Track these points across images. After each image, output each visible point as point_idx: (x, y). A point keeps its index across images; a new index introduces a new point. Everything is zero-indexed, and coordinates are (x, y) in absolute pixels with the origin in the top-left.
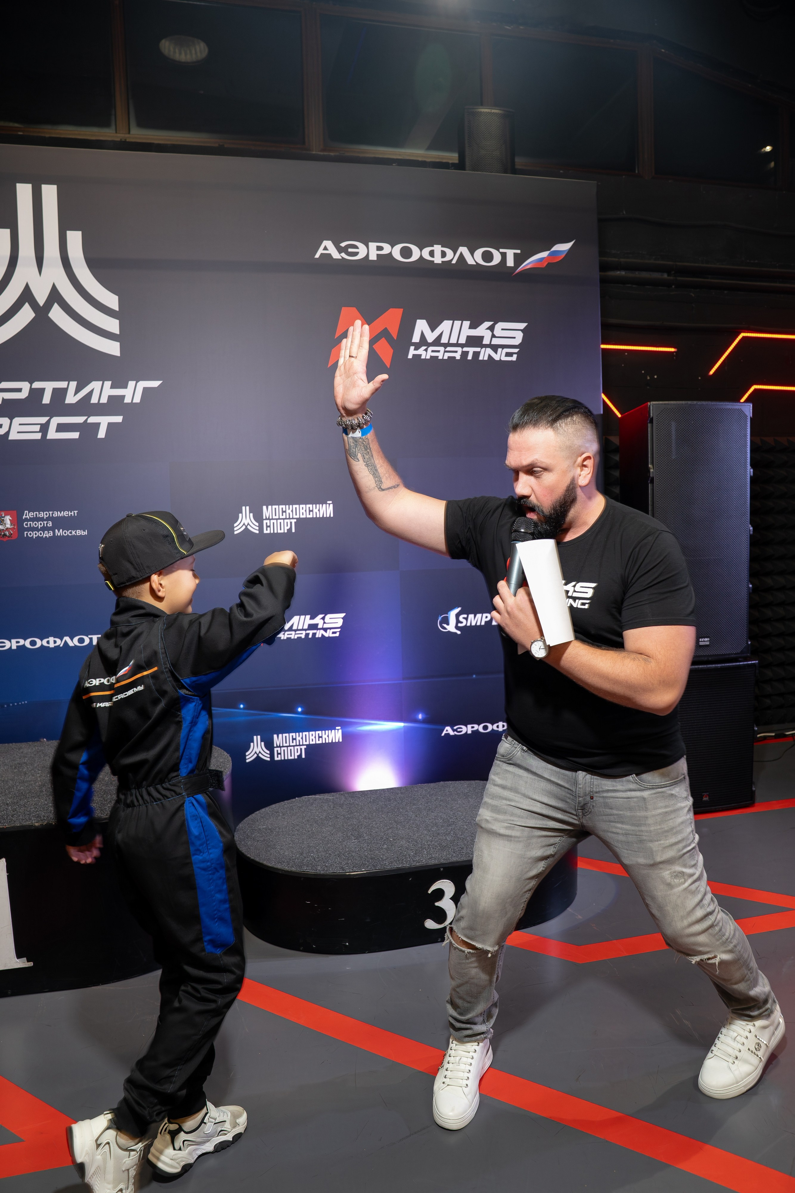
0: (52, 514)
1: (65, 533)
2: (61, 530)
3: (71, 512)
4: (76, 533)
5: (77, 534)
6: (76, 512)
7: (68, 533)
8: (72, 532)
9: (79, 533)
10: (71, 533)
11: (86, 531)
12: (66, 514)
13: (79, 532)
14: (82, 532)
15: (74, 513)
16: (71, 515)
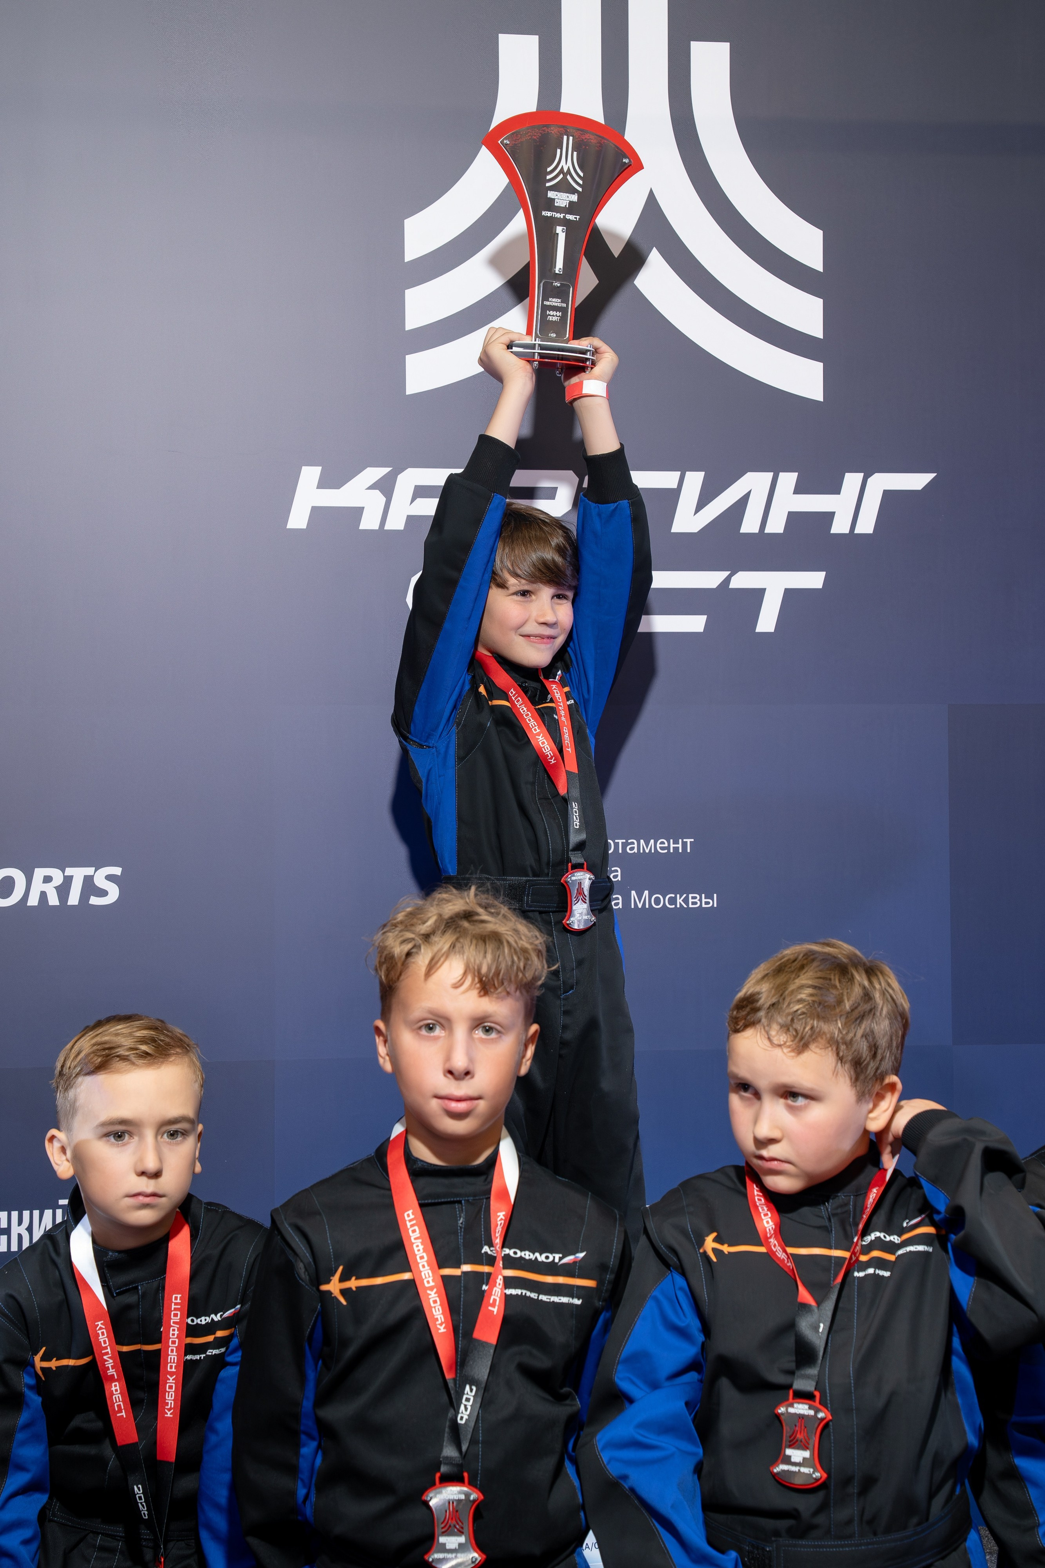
0: (625, 845)
1: (657, 901)
2: (646, 893)
3: (676, 842)
4: (687, 904)
5: (691, 906)
6: (689, 841)
7: (665, 901)
8: (676, 897)
9: (695, 903)
10: (673, 901)
11: (715, 895)
12: (660, 845)
13: (697, 901)
14: (704, 900)
15: (684, 845)
16: (676, 849)
